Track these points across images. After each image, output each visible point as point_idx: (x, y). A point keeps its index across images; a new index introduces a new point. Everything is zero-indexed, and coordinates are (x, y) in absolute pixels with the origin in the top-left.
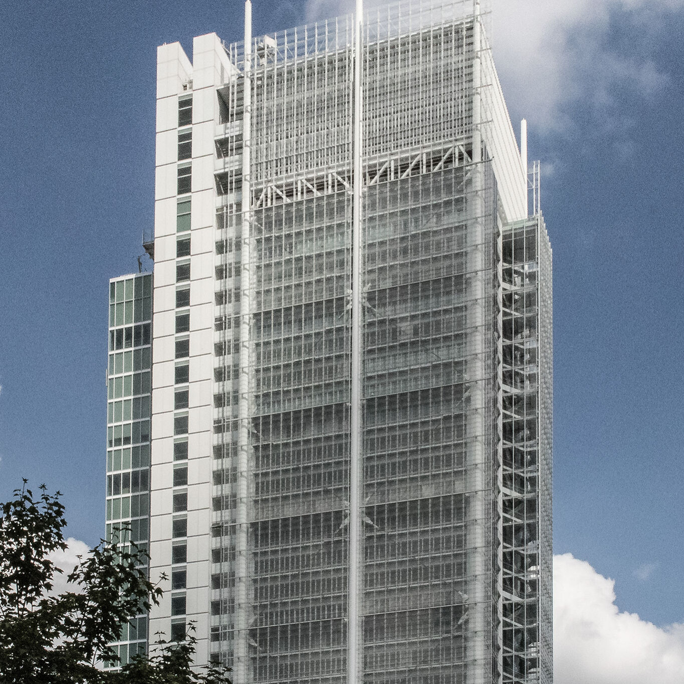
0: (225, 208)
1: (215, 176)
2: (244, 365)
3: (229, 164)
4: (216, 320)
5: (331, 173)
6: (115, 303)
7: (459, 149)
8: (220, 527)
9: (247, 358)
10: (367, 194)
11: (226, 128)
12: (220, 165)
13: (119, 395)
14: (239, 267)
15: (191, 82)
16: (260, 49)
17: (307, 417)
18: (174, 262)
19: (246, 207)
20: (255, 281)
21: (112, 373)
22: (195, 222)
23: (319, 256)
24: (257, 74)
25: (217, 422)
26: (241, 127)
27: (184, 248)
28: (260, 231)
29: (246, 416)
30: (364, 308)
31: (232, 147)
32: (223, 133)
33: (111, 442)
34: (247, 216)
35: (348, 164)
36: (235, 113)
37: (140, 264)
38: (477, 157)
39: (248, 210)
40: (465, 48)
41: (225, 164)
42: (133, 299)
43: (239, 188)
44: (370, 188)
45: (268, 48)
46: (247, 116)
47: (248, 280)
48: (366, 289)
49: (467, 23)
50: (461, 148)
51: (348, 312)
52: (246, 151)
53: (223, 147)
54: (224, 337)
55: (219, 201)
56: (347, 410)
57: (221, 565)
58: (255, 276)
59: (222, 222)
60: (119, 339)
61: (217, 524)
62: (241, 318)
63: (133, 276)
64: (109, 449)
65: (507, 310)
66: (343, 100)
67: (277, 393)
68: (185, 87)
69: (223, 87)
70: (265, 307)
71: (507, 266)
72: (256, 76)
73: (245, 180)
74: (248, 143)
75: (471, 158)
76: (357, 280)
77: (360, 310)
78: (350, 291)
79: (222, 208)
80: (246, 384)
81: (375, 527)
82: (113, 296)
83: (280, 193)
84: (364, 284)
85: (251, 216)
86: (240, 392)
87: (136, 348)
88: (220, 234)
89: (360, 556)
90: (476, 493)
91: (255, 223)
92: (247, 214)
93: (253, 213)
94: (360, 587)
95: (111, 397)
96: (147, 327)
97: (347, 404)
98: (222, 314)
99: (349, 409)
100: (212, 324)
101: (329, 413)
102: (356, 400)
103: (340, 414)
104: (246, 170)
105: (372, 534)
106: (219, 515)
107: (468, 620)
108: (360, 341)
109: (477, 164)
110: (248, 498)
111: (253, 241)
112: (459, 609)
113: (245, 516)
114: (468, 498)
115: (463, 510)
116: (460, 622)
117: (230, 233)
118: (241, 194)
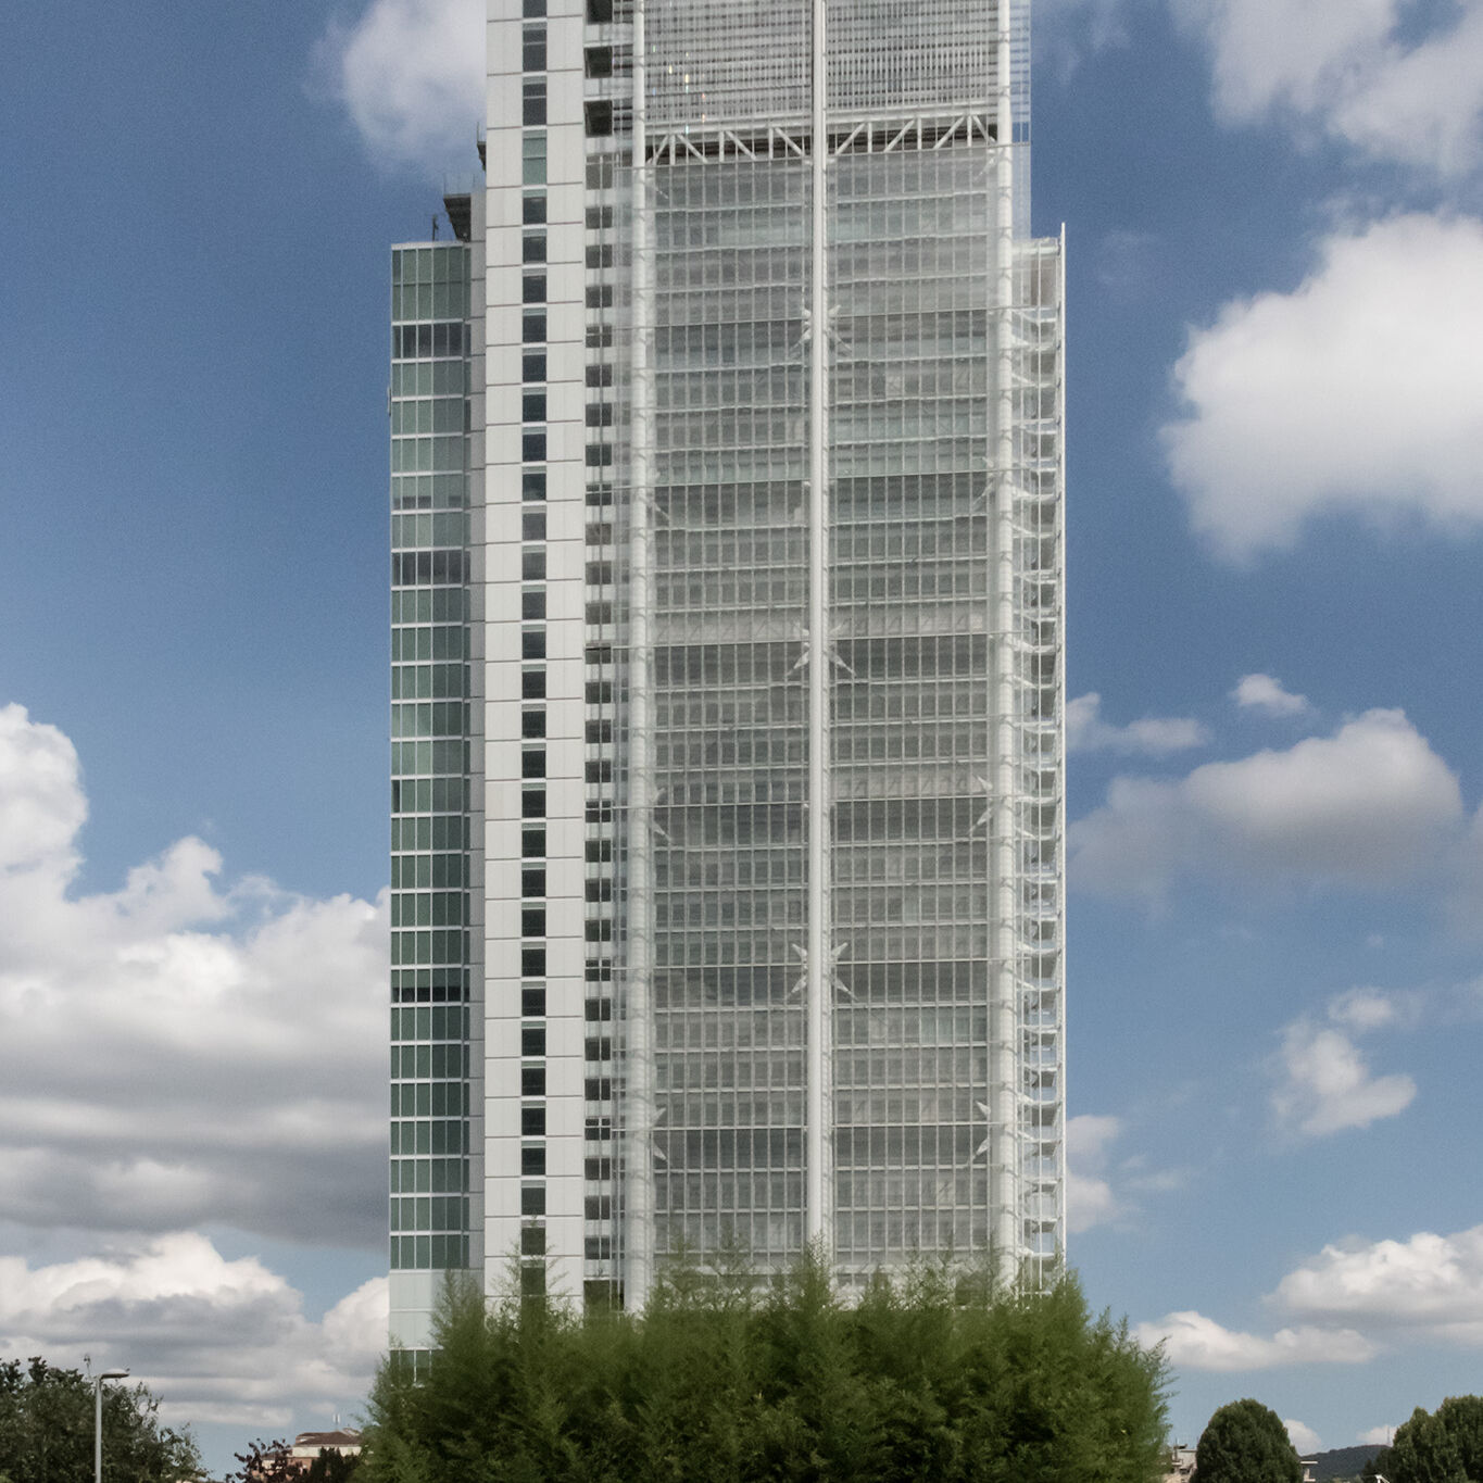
0: (601, 158)
1: (585, 104)
2: (638, 405)
3: (610, 90)
4: (589, 330)
5: (773, 130)
6: (402, 283)
7: (974, 122)
8: (598, 649)
10: (836, 168)
11: (601, 32)
12: (594, 89)
13: (409, 430)
14: (629, 253)
17: (744, 496)
19: (640, 158)
20: (654, 277)
21: (395, 393)
22: (553, 173)
25: (592, 490)
26: (631, 34)
27: (534, 210)
28: (663, 202)
29: (643, 484)
31: (617, 62)
32: (597, 38)
33: (397, 502)
34: (642, 174)
35: (807, 117)
36: (621, 9)
38: (1005, 136)
39: (643, 165)
41: (601, 88)
42: (433, 282)
43: (629, 130)
44: (840, 159)
46: (640, 19)
47: (643, 274)
48: (835, 313)
50: (978, 120)
52: (640, 73)
53: (598, 62)
54: (602, 358)
55: (593, 145)
58: (654, 271)
59: (596, 177)
60: (409, 340)
61: (594, 644)
62: (634, 332)
63: (431, 245)
64: (393, 512)
67: (695, 454)
70: (673, 319)
73: (639, 118)
74: (642, 61)
75: (995, 138)
76: (820, 297)
77: (825, 345)
78: (807, 313)
79: (596, 158)
80: (643, 434)
81: (852, 671)
82: (397, 273)
83: (692, 148)
84: (831, 303)
85: (648, 176)
86: (634, 445)
87: (438, 359)
88: (592, 198)
89: (827, 713)
90: (1005, 634)
91: (656, 189)
92: (642, 172)
93: (651, 172)
94: (826, 758)
95: (397, 431)
96: (455, 328)
97: (806, 483)
98: (598, 321)
99: (808, 491)
100: (582, 335)
101: (778, 494)
102: (820, 478)
103: (796, 494)
104: (640, 103)
105: (847, 682)
106: (597, 631)
107: (992, 820)
108: (826, 392)
109: (1004, 146)
110: (647, 609)
111: (651, 214)
112: (981, 804)
113: (643, 636)
114: (993, 642)
115: (988, 658)
116: (981, 821)
117: (611, 197)
118: (631, 138)
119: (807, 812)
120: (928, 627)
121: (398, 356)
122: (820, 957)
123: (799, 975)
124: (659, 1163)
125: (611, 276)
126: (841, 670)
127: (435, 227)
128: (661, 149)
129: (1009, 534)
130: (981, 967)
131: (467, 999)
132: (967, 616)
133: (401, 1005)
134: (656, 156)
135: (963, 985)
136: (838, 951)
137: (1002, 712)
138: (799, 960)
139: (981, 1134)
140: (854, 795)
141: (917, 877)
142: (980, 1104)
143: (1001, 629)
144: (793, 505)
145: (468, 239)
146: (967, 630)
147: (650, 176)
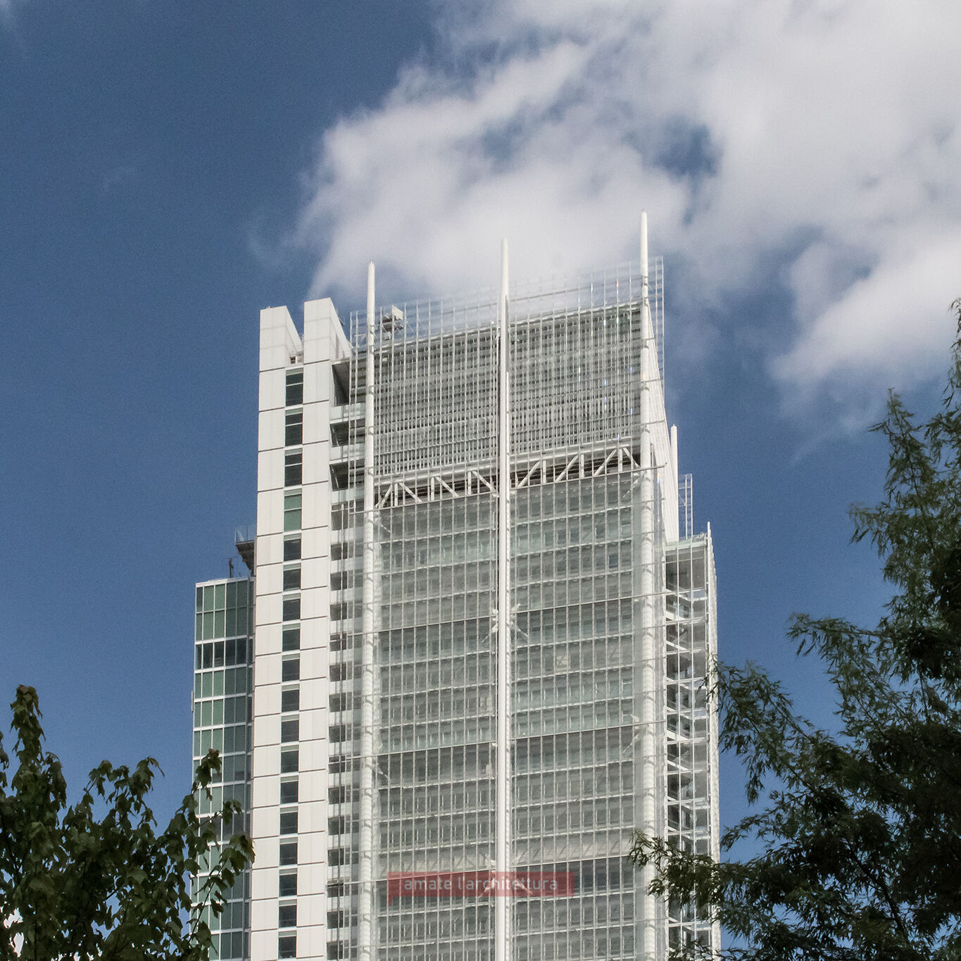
0: (343, 505)
1: (331, 466)
2: (367, 693)
3: (349, 453)
4: (332, 638)
5: (471, 472)
6: (203, 612)
7: (624, 452)
8: (337, 885)
9: (371, 685)
10: (516, 498)
11: (344, 411)
12: (337, 455)
13: (207, 723)
14: (362, 576)
15: (301, 354)
16: (386, 321)
17: (445, 758)
18: (281, 566)
19: (369, 505)
20: (380, 594)
21: (198, 696)
22: (306, 521)
23: (458, 568)
24: (383, 349)
25: (333, 759)
26: (364, 411)
27: (292, 550)
28: (386, 535)
29: (370, 754)
30: (512, 632)
31: (352, 433)
32: (341, 417)
34: (371, 516)
35: (494, 461)
36: (356, 393)
37: (231, 567)
38: (646, 462)
39: (372, 509)
40: (631, 335)
41: (342, 453)
42: (225, 609)
43: (361, 483)
44: (520, 491)
45: (395, 319)
46: (370, 399)
47: (372, 592)
48: (516, 609)
49: (633, 306)
50: (626, 451)
51: (493, 635)
52: (370, 440)
53: (341, 434)
54: (342, 658)
55: (336, 497)
56: (493, 751)
57: (338, 932)
58: (380, 589)
59: (339, 520)
60: (207, 654)
61: (334, 882)
62: (364, 636)
63: (225, 581)
65: (672, 644)
66: (488, 386)
67: (408, 728)
68: (293, 360)
69: (339, 362)
70: (392, 624)
71: (670, 593)
72: (381, 352)
73: (369, 473)
74: (372, 430)
75: (639, 464)
76: (505, 598)
77: (509, 635)
78: (495, 611)
79: (339, 506)
80: (371, 715)
82: (200, 603)
83: (410, 493)
84: (512, 604)
85: (375, 517)
86: (363, 724)
87: (228, 667)
88: (335, 537)
89: (509, 926)
91: (381, 526)
92: (371, 514)
93: (378, 513)
95: (198, 725)
96: (242, 642)
97: (493, 744)
98: (339, 630)
99: (495, 751)
100: (328, 642)
101: (471, 755)
102: (504, 740)
103: (486, 755)
104: (370, 463)
105: (525, 900)
106: (336, 870)
108: (509, 671)
109: (645, 470)
110: (372, 851)
111: (378, 546)
113: (369, 873)
115: (634, 875)
117: (350, 535)
118: (363, 489)
120: (589, 852)
121: (199, 668)
125: (348, 595)
128: (385, 496)
129: (652, 774)
134: (382, 501)
144: (484, 764)
147: (377, 516)
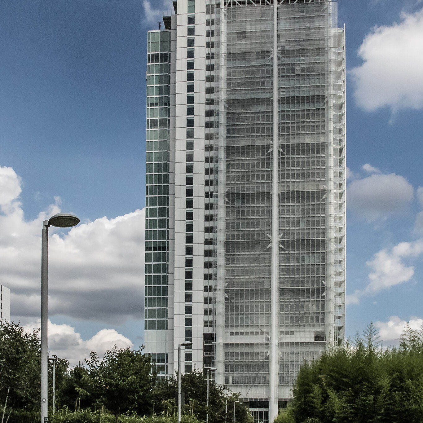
2: (222, 76)
4: (207, 55)
6: (151, 42)
9: (223, 73)
10: (280, 8)
13: (152, 84)
19: (222, 5)
20: (226, 39)
21: (149, 73)
23: (257, 32)
27: (191, 20)
29: (223, 99)
33: (148, 104)
42: (160, 41)
48: (280, 49)
51: (272, 58)
54: (211, 62)
55: (208, 2)
59: (209, 11)
60: (152, 58)
62: (220, 55)
64: (147, 108)
67: (238, 90)
76: (276, 44)
77: (277, 58)
78: (272, 49)
79: (209, 5)
80: (223, 84)
81: (285, 153)
82: (149, 39)
83: (237, 3)
86: (220, 88)
87: (161, 63)
88: (208, 17)
89: (278, 166)
90: (331, 142)
91: (227, 14)
92: (223, 9)
94: (277, 179)
95: (149, 84)
96: (166, 54)
97: (271, 98)
98: (209, 52)
99: (272, 101)
100: (205, 56)
101: (263, 102)
102: (276, 97)
105: (284, 156)
106: (209, 142)
107: (327, 197)
109: (330, 2)
110: (224, 135)
111: (226, 21)
112: (324, 192)
113: (223, 143)
114: (327, 145)
115: (326, 149)
116: (323, 198)
117: (213, 17)
119: (272, 195)
120: (308, 140)
121: (149, 63)
122: (275, 238)
123: (269, 243)
124: (226, 299)
125: (213, 39)
126: (282, 153)
127: (160, 26)
128: (228, 3)
129: (332, 114)
130: (324, 241)
131: (168, 250)
132: (319, 137)
133: (148, 252)
134: (227, 5)
135: (318, 246)
136: (281, 236)
137: (330, 165)
138: (269, 239)
139: (323, 290)
140: (286, 190)
141: (304, 214)
142: (323, 281)
143: (330, 141)
144: (268, 105)
145: (170, 29)
146: (319, 141)
147: (225, 10)
